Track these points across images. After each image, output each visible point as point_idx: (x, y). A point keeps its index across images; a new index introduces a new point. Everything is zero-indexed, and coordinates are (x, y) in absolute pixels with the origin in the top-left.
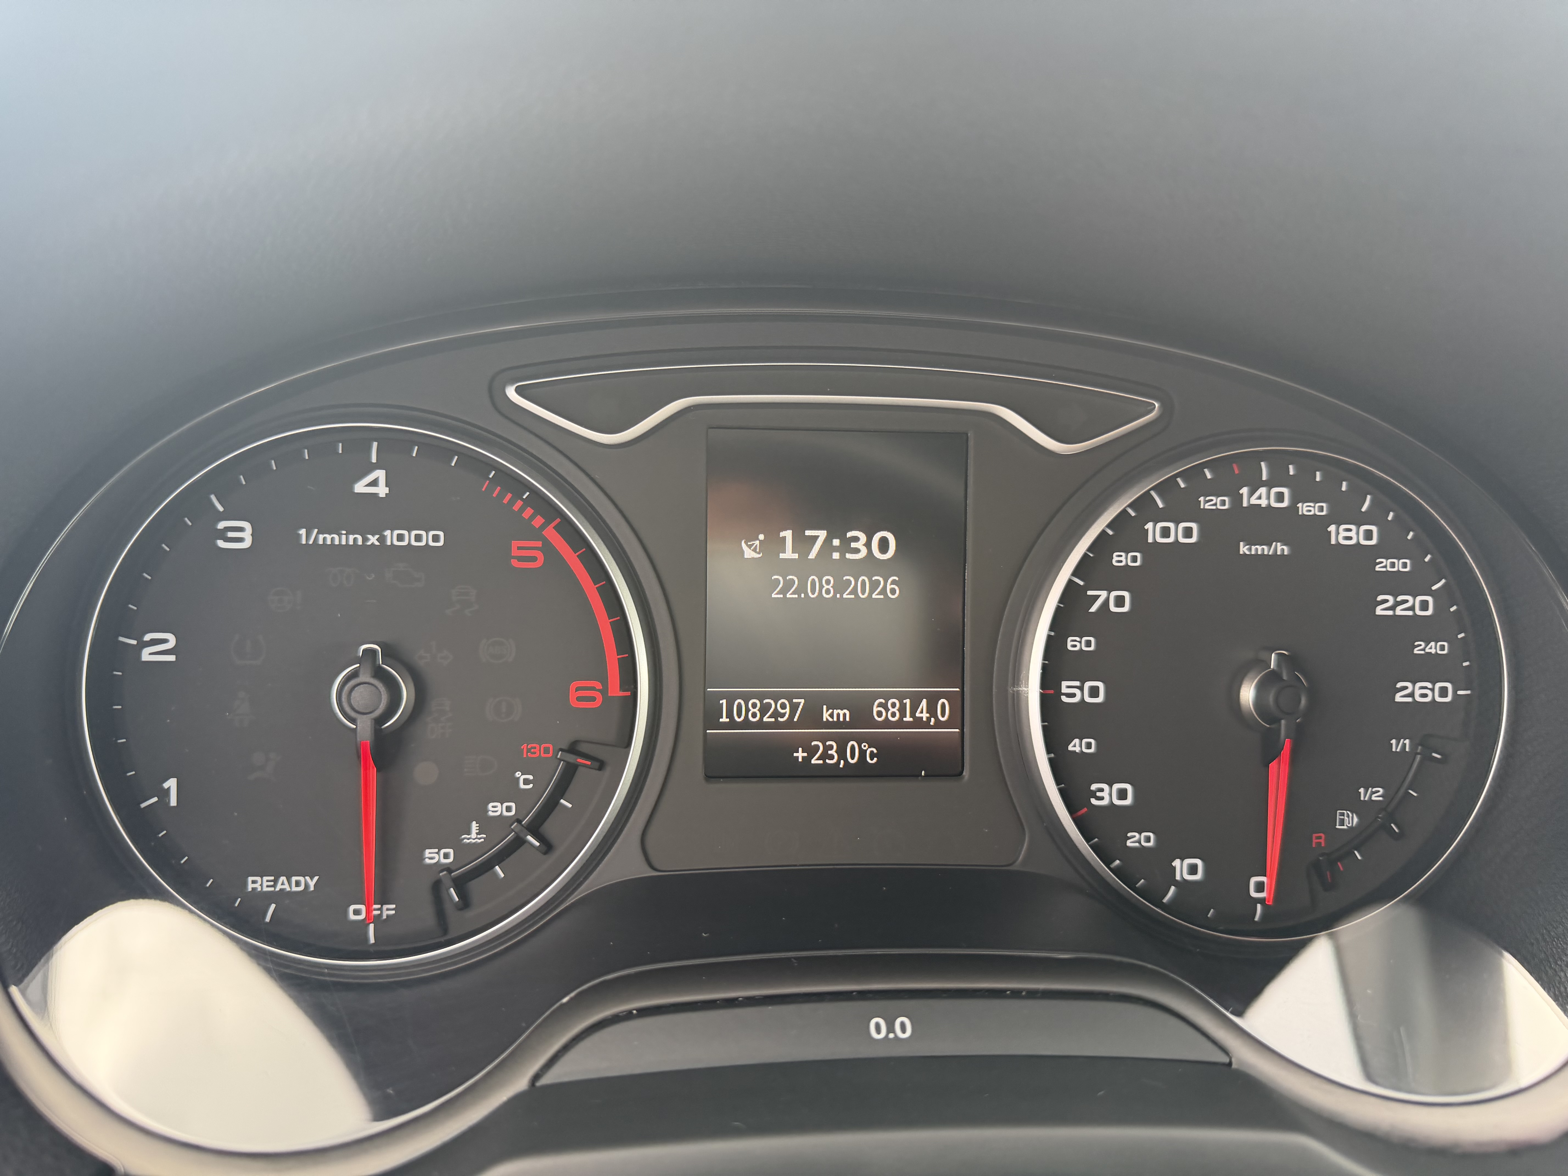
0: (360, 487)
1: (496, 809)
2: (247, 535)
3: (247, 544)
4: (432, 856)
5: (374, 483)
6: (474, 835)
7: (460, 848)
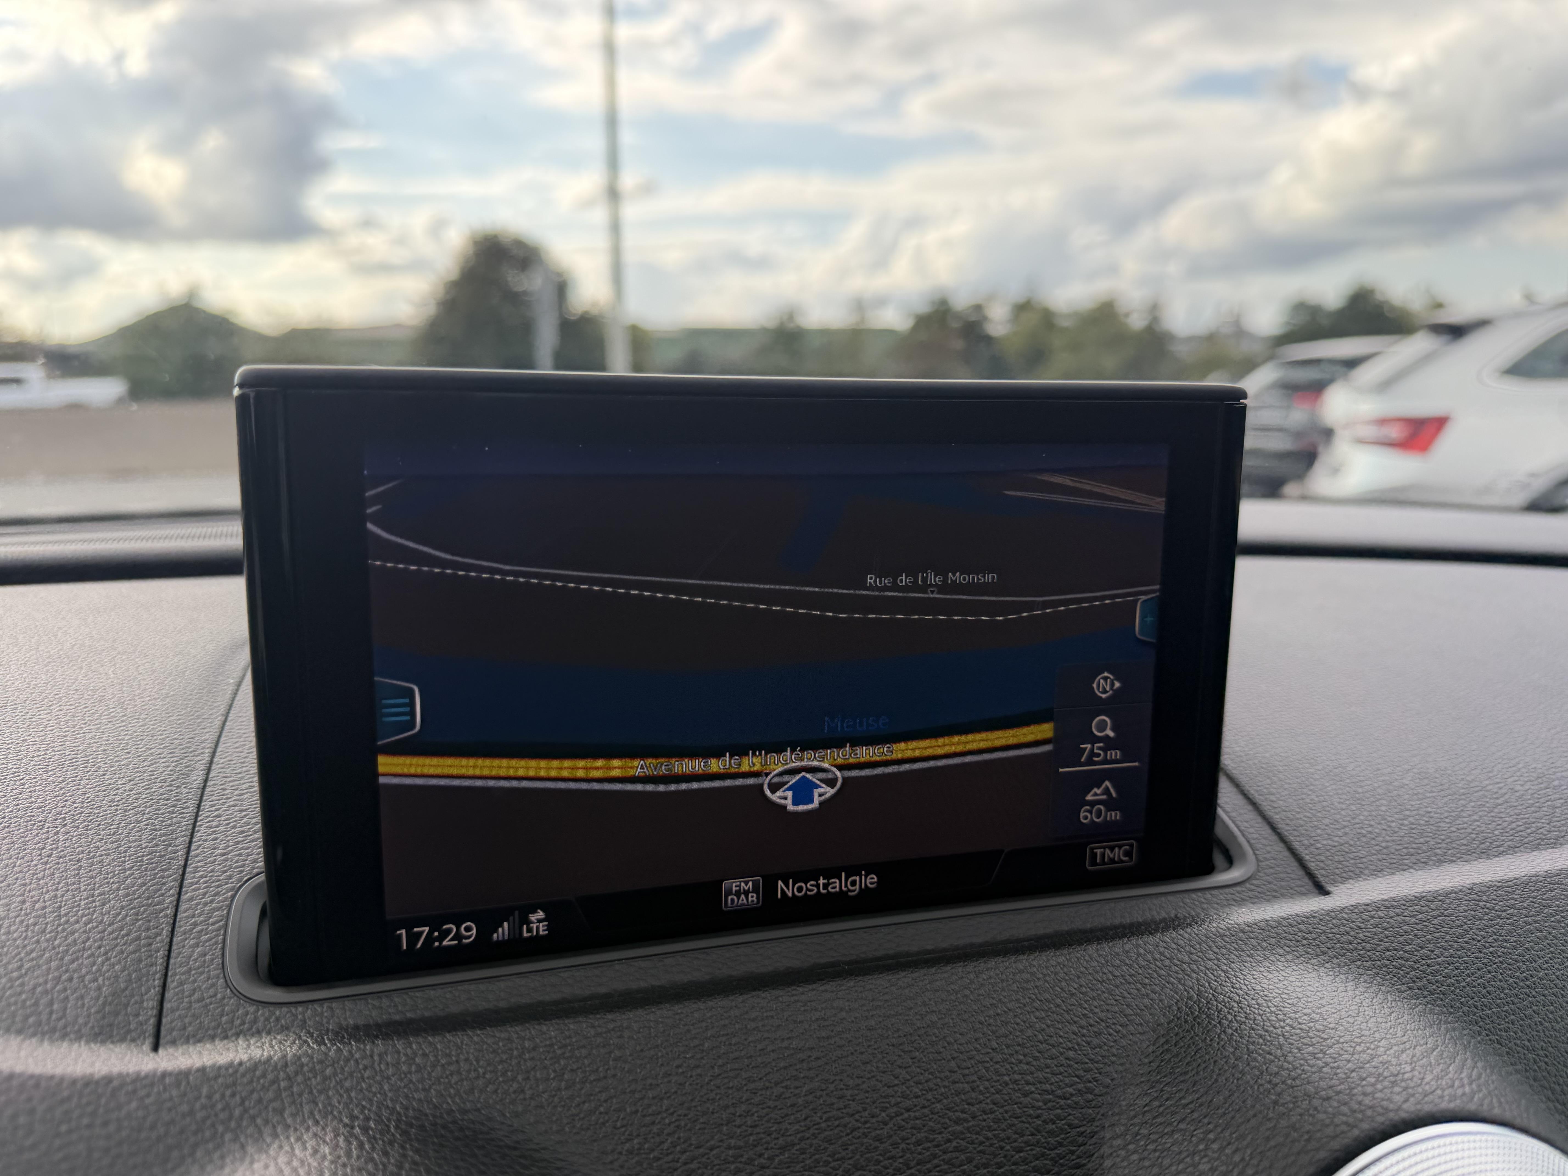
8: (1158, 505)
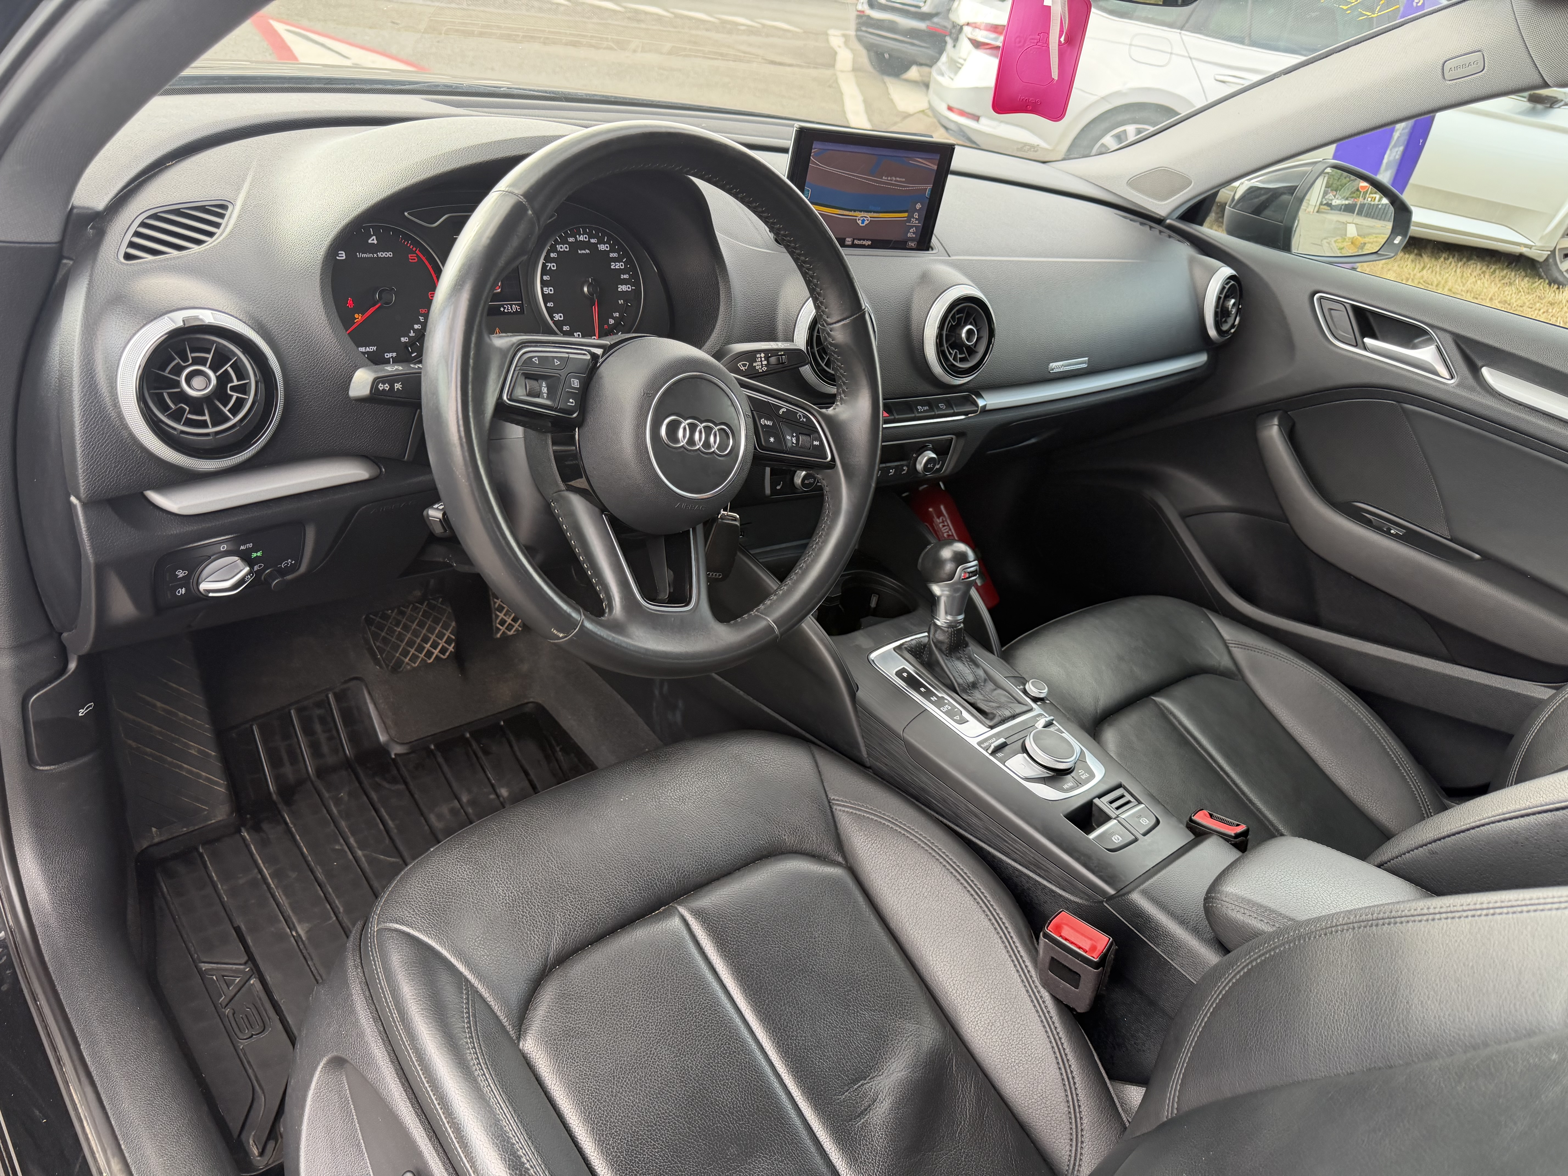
0: (370, 241)
1: (416, 327)
2: (344, 255)
3: (344, 258)
4: (403, 340)
5: (373, 240)
6: (412, 334)
7: (409, 337)
8: (935, 167)
